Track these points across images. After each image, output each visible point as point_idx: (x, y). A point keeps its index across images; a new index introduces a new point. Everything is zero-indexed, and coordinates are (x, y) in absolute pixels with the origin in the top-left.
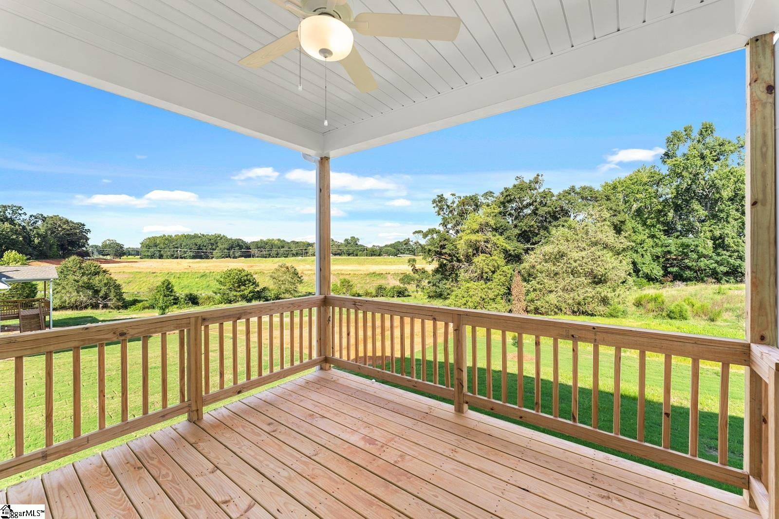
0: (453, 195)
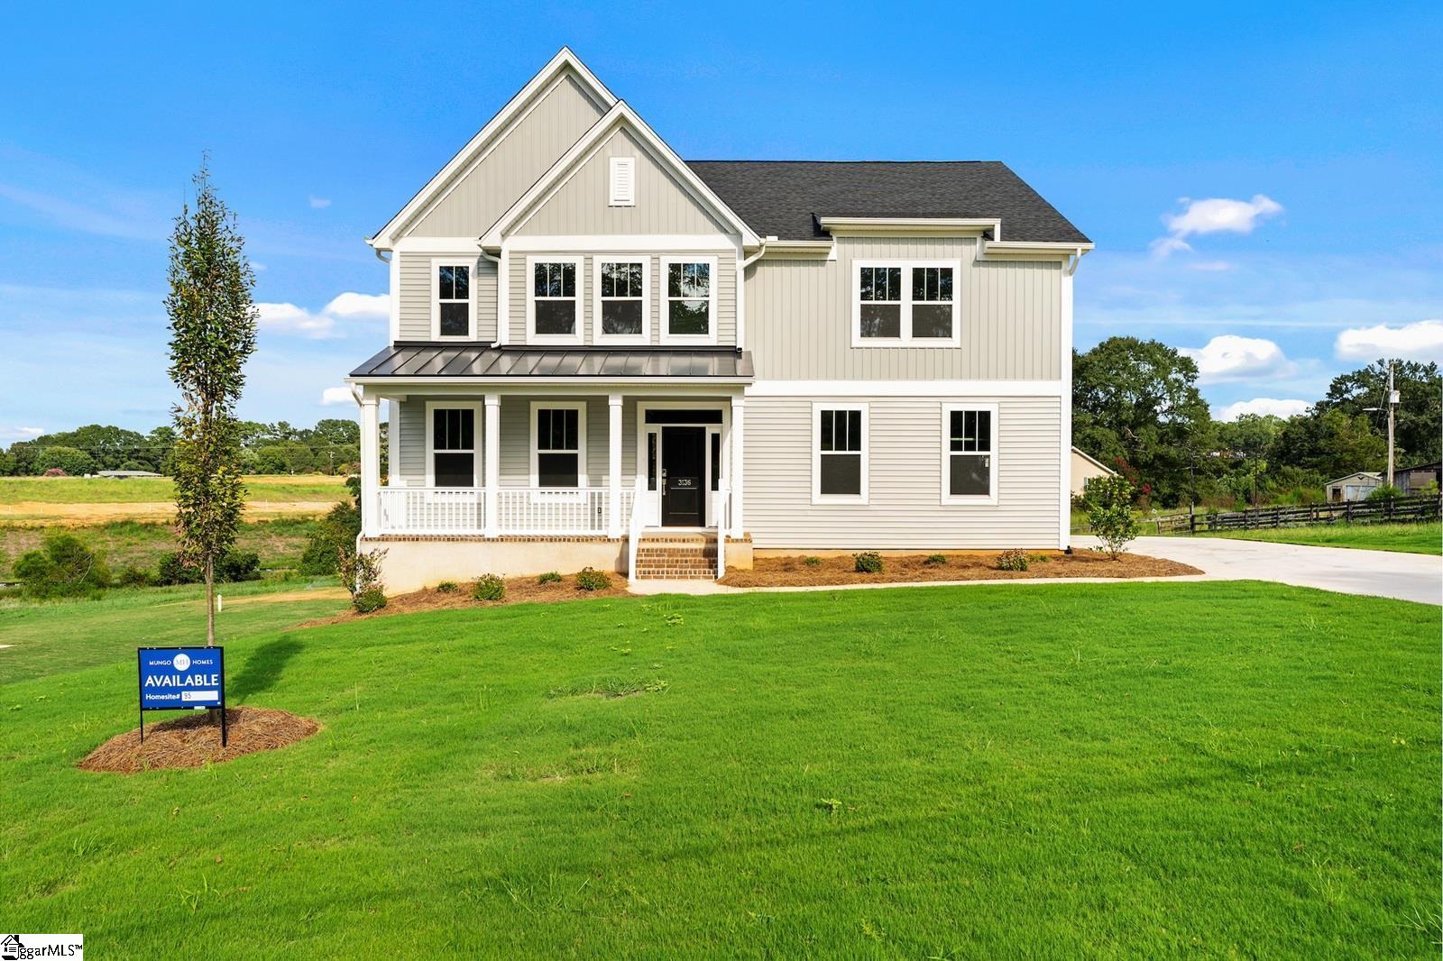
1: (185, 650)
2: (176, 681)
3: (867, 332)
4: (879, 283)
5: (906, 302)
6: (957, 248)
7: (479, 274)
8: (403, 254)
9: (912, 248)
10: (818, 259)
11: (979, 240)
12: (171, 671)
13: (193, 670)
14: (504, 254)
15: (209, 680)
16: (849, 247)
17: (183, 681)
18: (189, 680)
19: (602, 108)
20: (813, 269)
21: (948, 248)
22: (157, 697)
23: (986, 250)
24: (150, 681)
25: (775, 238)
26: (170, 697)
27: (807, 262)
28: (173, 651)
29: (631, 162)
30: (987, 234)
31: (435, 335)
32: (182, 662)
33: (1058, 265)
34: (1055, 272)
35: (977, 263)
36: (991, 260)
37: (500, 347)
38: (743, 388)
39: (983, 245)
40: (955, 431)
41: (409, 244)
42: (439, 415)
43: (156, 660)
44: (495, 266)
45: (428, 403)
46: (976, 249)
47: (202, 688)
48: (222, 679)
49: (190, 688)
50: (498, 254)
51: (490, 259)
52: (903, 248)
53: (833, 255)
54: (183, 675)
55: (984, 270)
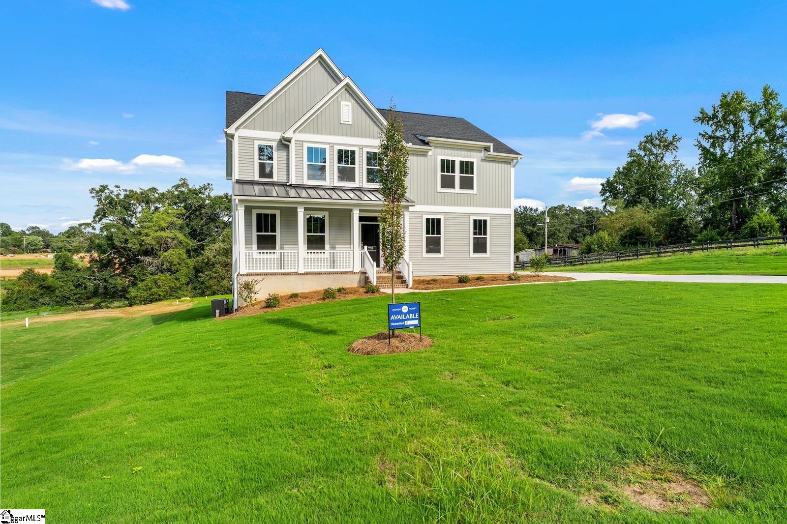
0: (117, 187)
1: (407, 304)
2: (403, 317)
3: (443, 186)
4: (447, 166)
5: (457, 174)
6: (475, 154)
7: (278, 150)
8: (240, 137)
9: (459, 152)
10: (424, 154)
11: (483, 151)
12: (401, 313)
13: (409, 312)
14: (293, 141)
15: (415, 316)
16: (437, 150)
17: (405, 317)
18: (408, 316)
19: (337, 80)
20: (422, 158)
21: (472, 153)
22: (395, 324)
23: (486, 155)
24: (392, 317)
25: (411, 144)
26: (400, 323)
27: (420, 155)
28: (402, 305)
29: (350, 104)
30: (487, 149)
31: (257, 178)
32: (405, 309)
33: (510, 163)
34: (509, 166)
35: (482, 160)
36: (488, 160)
37: (291, 185)
38: (408, 208)
39: (484, 153)
40: (475, 228)
41: (243, 132)
42: (259, 216)
43: (395, 308)
44: (287, 147)
45: (253, 210)
46: (482, 154)
47: (412, 319)
48: (420, 315)
49: (408, 319)
50: (290, 141)
51: (285, 144)
52: (456, 152)
53: (430, 153)
54: (405, 314)
55: (485, 163)
